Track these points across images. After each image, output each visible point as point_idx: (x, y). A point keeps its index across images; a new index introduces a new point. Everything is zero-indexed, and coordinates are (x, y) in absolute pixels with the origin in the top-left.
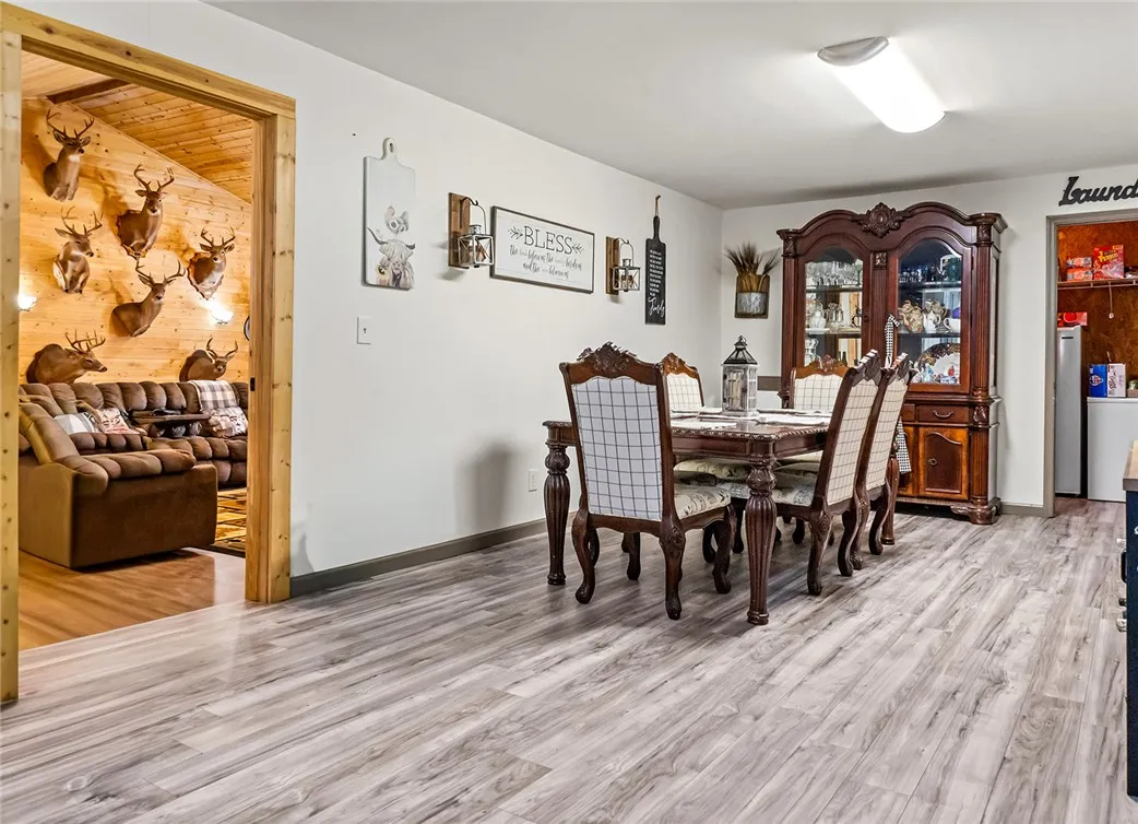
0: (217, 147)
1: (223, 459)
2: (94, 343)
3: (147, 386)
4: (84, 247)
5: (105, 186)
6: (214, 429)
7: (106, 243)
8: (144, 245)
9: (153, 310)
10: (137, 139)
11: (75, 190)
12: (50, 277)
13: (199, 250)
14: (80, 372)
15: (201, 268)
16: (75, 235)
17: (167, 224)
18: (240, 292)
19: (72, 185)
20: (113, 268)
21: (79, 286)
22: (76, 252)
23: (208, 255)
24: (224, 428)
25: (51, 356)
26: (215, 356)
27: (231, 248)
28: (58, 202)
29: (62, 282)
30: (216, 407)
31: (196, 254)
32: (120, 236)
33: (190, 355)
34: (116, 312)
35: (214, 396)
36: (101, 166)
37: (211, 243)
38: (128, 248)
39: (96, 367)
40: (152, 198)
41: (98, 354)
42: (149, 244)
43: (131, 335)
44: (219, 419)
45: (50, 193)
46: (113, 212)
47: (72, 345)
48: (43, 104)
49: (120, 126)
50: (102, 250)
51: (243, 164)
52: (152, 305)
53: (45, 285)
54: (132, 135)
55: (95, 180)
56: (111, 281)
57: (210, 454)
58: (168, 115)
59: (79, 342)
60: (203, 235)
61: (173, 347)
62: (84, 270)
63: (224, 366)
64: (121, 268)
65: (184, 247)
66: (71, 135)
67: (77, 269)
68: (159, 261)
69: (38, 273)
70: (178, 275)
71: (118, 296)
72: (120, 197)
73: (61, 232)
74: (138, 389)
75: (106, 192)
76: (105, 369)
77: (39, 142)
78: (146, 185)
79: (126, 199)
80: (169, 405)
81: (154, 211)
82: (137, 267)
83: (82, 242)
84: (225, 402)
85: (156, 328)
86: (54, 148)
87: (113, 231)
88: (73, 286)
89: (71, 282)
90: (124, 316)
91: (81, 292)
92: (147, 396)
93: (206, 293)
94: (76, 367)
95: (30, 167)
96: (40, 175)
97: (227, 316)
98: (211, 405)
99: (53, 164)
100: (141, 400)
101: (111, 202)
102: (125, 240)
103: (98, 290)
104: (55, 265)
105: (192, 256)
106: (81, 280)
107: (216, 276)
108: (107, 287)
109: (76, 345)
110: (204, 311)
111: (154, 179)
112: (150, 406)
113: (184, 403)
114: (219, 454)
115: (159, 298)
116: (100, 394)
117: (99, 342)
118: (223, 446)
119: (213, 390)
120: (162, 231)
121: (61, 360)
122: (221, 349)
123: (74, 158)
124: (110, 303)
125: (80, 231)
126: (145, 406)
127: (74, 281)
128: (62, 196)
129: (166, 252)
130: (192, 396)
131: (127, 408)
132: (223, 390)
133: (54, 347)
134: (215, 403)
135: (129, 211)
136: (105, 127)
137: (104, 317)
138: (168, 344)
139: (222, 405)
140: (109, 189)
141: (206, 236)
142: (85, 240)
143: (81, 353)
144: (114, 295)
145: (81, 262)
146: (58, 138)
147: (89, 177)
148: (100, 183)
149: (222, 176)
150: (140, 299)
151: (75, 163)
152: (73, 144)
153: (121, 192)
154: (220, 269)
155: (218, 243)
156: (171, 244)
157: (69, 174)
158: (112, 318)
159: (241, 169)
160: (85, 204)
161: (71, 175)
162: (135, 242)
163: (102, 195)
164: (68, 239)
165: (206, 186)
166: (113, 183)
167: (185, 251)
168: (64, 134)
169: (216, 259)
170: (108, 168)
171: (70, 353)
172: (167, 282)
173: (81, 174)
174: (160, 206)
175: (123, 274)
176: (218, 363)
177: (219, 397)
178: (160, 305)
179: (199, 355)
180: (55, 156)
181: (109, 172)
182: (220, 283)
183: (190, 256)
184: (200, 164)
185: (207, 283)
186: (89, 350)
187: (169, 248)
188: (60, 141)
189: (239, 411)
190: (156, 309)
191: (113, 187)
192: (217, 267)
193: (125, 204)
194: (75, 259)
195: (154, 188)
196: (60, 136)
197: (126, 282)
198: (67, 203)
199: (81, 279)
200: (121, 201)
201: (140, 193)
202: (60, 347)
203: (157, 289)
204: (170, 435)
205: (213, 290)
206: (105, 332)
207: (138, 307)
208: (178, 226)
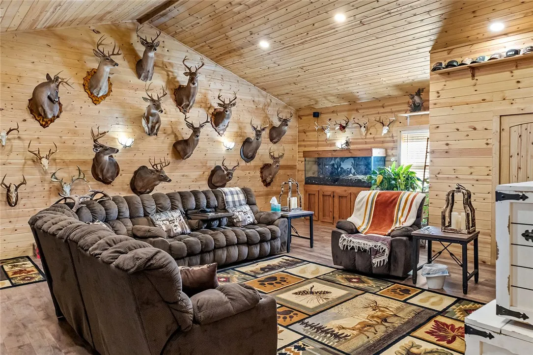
0: (228, 41)
1: (243, 244)
2: (164, 165)
3: (195, 193)
4: (158, 107)
5: (167, 71)
6: (235, 220)
7: (169, 105)
8: (189, 105)
9: (194, 144)
10: (183, 43)
11: (152, 74)
12: (141, 126)
13: (216, 106)
14: (157, 183)
15: (218, 117)
16: (152, 100)
17: (200, 93)
18: (238, 131)
19: (151, 71)
20: (173, 120)
21: (155, 131)
22: (153, 111)
23: (222, 109)
24: (241, 220)
25: (142, 172)
26: (227, 170)
27: (234, 104)
28: (144, 82)
29: (146, 129)
30: (235, 206)
31: (215, 110)
32: (176, 101)
33: (213, 168)
34: (175, 146)
35: (233, 198)
36: (165, 60)
37: (224, 102)
38: (180, 107)
39: (165, 179)
40: (192, 76)
41: (167, 172)
42: (191, 104)
43: (183, 159)
44: (237, 214)
45: (139, 77)
46: (172, 87)
47: (153, 167)
48: (134, 24)
49: (174, 35)
50: (167, 109)
51: (242, 51)
52: (194, 140)
53: (138, 132)
54: (181, 41)
55: (163, 68)
56: (172, 128)
57: (236, 241)
58: (201, 21)
59: (156, 165)
60: (219, 97)
61: (204, 164)
62: (158, 121)
63: (232, 175)
64: (176, 120)
65: (209, 106)
66: (149, 41)
67: (155, 121)
68: (197, 115)
69: (135, 124)
70: (207, 122)
71: (176, 136)
72: (175, 78)
73: (145, 99)
74: (190, 196)
75: (168, 75)
76: (170, 181)
77: (133, 47)
78: (189, 69)
79: (178, 79)
80: (208, 206)
81: (194, 84)
82: (186, 118)
83: (156, 104)
84: (239, 201)
85: (196, 155)
86: (140, 49)
87: (172, 98)
88: (153, 131)
89: (151, 129)
90: (179, 148)
91: (156, 134)
92: (195, 200)
93: (221, 132)
94: (155, 180)
95: (129, 62)
96: (134, 67)
97: (231, 145)
98: (231, 204)
99: (141, 60)
100: (192, 203)
101: (171, 81)
102: (179, 103)
103: (165, 133)
104: (143, 119)
105: (213, 111)
106: (156, 128)
107: (226, 122)
108: (169, 132)
109: (155, 167)
110: (219, 142)
111: (193, 65)
112: (198, 206)
113: (217, 204)
114: (241, 241)
115: (198, 136)
116: (169, 201)
117: (167, 164)
118: (243, 235)
119: (232, 194)
120: (198, 97)
121: (148, 176)
122: (229, 165)
123: (151, 54)
124: (171, 140)
125: (156, 98)
126: (194, 207)
127: (153, 127)
128: (146, 78)
129: (199, 109)
130: (220, 199)
131: (184, 208)
132: (237, 194)
133: (144, 167)
134: (234, 202)
135: (180, 86)
136: (167, 37)
137: (169, 149)
138: (201, 163)
139: (237, 204)
140: (170, 73)
141: (220, 98)
142: (158, 103)
143: (157, 171)
144: (173, 136)
145: (156, 117)
146: (142, 43)
147: (160, 67)
148: (165, 70)
149: (229, 62)
150: (187, 137)
151: (152, 58)
152: (151, 47)
153: (176, 75)
154: (228, 118)
155: (227, 102)
156: (201, 104)
157: (149, 65)
158: (173, 149)
159: (240, 55)
160: (158, 82)
161: (150, 66)
162: (184, 103)
163: (166, 77)
164: (149, 103)
165: (219, 69)
166: (171, 70)
167: (209, 108)
168: (146, 40)
169: (227, 112)
170: (169, 61)
171: (152, 171)
172: (201, 126)
173: (155, 65)
174: (197, 81)
175: (178, 123)
176: (228, 174)
177: (236, 199)
178: (198, 140)
179: (218, 168)
180: (141, 55)
181: (170, 63)
182: (227, 126)
183: (212, 111)
184: (217, 55)
185: (221, 126)
186: (161, 169)
187: (201, 107)
188: (144, 45)
189: (248, 208)
190: (195, 142)
191: (172, 72)
192: (226, 116)
193: (178, 82)
194: (153, 115)
195: (193, 70)
196: (144, 42)
197: (180, 128)
198: (148, 82)
199: (157, 126)
200: (176, 80)
201: (186, 74)
202: (147, 168)
203: (196, 131)
204: (209, 227)
205: (224, 130)
206: (169, 158)
207: (186, 142)
208: (205, 93)
